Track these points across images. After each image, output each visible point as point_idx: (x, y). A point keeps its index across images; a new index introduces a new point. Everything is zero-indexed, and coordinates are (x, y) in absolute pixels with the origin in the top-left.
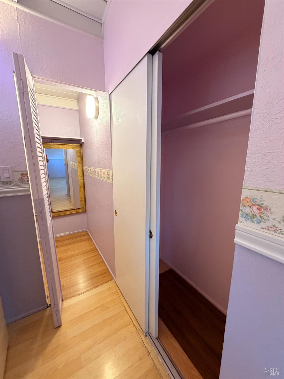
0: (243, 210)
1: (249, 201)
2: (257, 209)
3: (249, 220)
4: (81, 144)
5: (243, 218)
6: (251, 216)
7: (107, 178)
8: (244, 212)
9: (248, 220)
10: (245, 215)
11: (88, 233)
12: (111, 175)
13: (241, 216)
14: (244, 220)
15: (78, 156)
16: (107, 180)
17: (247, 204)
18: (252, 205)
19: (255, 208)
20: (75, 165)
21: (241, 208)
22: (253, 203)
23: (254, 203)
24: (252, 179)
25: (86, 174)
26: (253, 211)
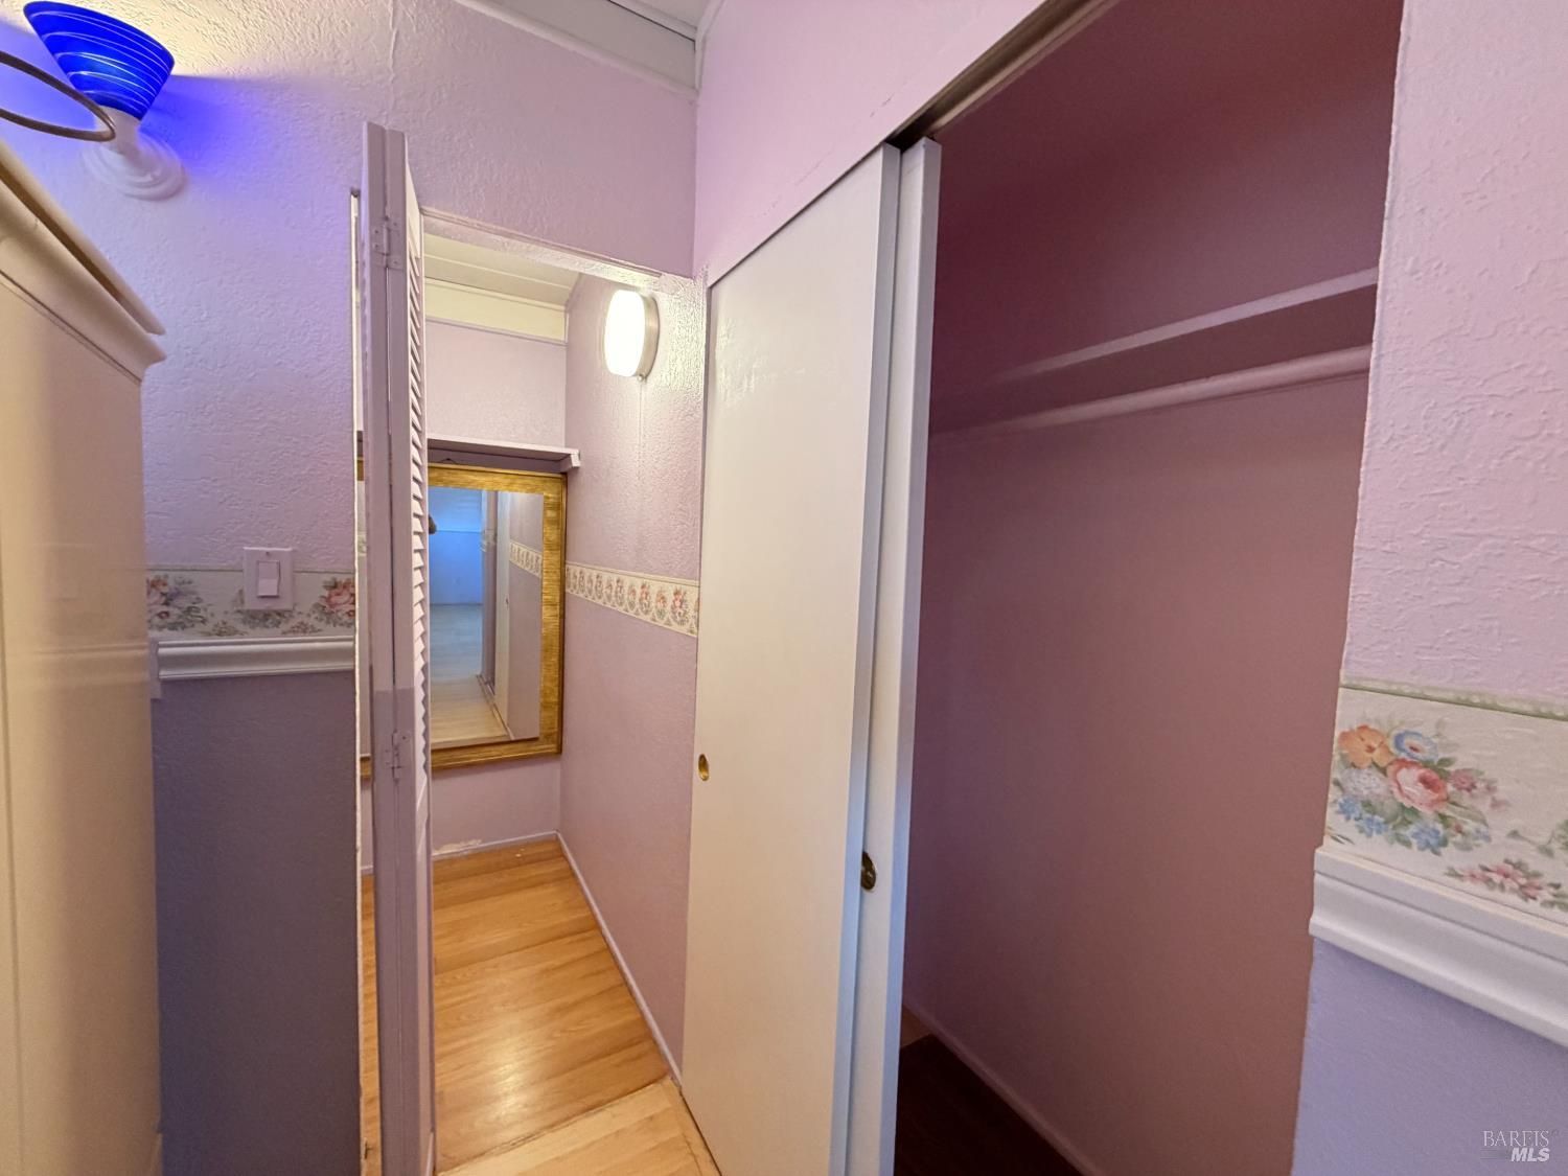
0: (1349, 786)
1: (1375, 745)
2: (1420, 784)
3: (1379, 832)
4: (565, 474)
5: (1348, 818)
6: (1389, 812)
7: (674, 613)
8: (1354, 793)
9: (1374, 834)
10: (1359, 809)
11: (560, 848)
12: (691, 605)
13: (1338, 813)
14: (1357, 830)
15: (550, 522)
16: (673, 623)
17: (1369, 755)
18: (1391, 764)
19: (1409, 777)
20: (528, 554)
21: (1335, 775)
22: (1398, 755)
23: (1403, 755)
24: (1386, 647)
25: (574, 593)
26: (1400, 788)
